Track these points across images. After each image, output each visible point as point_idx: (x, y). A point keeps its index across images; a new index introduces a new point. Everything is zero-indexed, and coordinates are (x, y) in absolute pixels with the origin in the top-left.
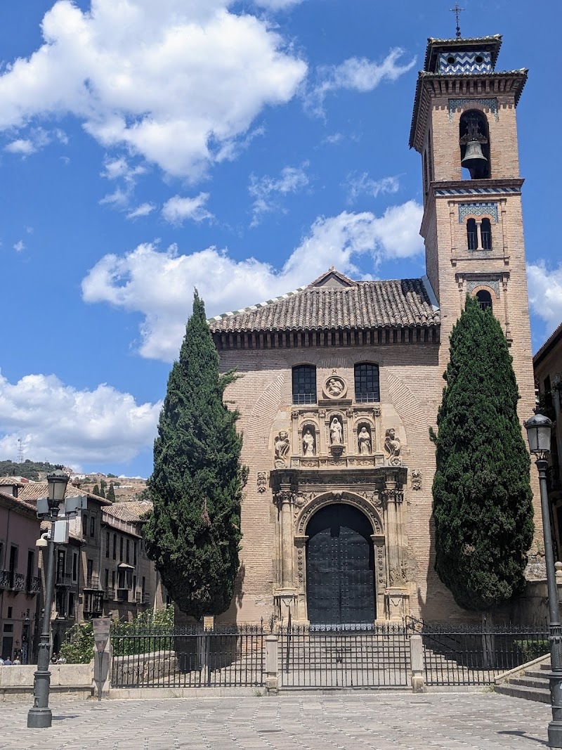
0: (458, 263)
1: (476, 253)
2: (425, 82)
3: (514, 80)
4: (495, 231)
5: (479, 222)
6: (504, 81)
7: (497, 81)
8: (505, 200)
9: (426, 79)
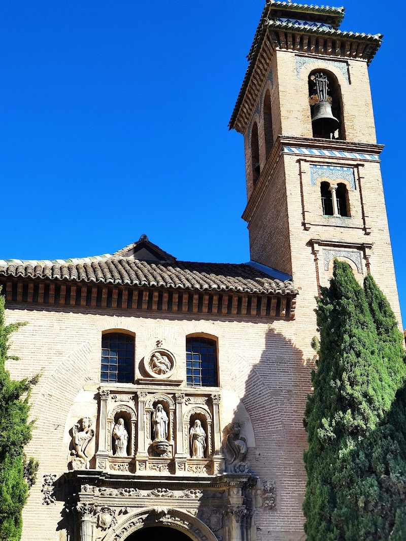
0: (313, 228)
1: (333, 220)
2: (270, 31)
3: (367, 45)
4: (353, 198)
5: (334, 186)
6: (356, 44)
7: (349, 43)
8: (363, 165)
9: (272, 29)
